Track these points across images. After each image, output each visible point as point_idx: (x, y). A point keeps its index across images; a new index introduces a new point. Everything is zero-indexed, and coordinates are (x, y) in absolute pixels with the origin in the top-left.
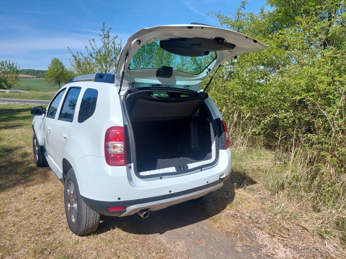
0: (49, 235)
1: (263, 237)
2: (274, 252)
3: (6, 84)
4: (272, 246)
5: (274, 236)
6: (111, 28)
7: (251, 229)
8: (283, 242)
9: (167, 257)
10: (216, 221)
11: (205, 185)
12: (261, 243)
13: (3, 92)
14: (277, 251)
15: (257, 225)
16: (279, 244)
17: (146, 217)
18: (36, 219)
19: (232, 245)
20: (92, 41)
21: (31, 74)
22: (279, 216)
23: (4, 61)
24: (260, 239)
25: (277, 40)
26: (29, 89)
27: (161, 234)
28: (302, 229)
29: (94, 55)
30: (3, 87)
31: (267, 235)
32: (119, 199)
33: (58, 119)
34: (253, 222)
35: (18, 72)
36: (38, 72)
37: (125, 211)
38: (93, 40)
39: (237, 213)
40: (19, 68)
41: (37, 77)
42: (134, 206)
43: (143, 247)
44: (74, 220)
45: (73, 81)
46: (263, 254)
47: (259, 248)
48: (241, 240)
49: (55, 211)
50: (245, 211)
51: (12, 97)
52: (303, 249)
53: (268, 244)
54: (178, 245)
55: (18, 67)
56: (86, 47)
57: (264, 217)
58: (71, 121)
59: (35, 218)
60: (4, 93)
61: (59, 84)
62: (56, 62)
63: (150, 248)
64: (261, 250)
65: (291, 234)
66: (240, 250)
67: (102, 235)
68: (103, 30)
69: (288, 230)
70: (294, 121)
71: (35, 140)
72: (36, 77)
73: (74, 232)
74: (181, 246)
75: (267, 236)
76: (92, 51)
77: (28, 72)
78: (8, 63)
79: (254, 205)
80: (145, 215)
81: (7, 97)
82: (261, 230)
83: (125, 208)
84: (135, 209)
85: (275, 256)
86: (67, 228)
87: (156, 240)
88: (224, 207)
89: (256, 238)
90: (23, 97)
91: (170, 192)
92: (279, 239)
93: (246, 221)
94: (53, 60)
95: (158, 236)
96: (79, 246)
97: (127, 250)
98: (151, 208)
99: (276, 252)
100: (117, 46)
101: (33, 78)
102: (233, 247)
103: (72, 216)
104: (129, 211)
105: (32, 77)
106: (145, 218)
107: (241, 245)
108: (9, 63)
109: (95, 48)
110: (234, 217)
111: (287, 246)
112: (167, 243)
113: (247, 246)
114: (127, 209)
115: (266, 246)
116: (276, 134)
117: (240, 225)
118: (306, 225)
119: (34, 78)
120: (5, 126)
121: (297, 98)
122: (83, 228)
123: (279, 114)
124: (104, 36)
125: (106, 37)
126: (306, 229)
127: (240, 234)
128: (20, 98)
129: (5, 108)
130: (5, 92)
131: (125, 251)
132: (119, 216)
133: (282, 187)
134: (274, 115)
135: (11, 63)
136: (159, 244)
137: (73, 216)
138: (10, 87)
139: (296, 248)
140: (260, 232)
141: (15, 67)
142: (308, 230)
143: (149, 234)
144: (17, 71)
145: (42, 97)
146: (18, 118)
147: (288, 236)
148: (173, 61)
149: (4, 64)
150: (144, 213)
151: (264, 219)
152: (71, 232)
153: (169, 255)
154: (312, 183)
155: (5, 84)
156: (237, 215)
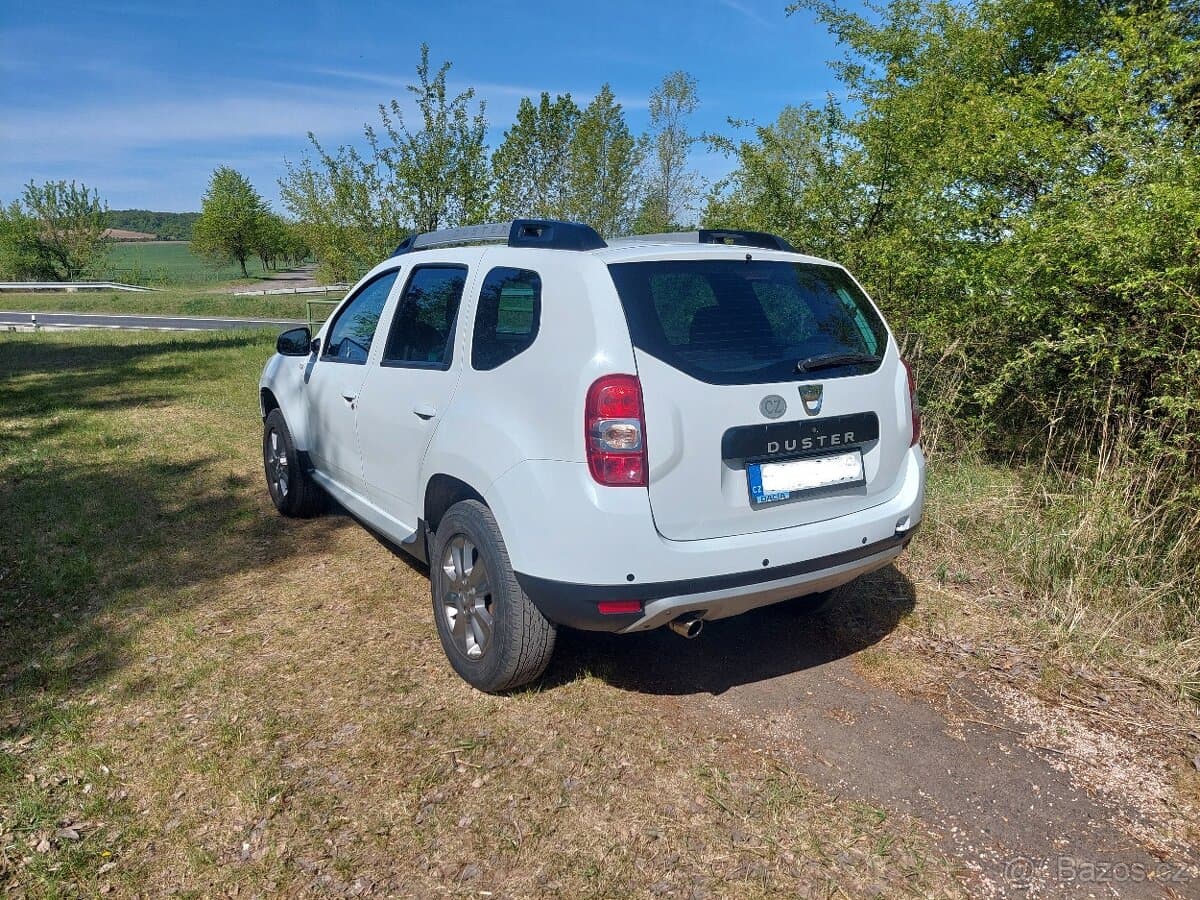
0: (407, 692)
1: (1023, 707)
2: (1062, 743)
3: (65, 264)
4: (1053, 727)
5: (1055, 703)
6: (448, 65)
7: (984, 685)
8: (1085, 717)
9: (753, 749)
10: (873, 663)
11: (857, 549)
12: (1018, 719)
13: (56, 290)
14: (1070, 739)
15: (1000, 675)
16: (1076, 723)
17: (695, 636)
18: (348, 653)
19: (933, 723)
20: (389, 110)
21: (136, 228)
22: (1065, 650)
23: (57, 183)
24: (1016, 710)
25: (1038, 94)
26: (142, 280)
27: (717, 694)
28: (1140, 685)
29: (396, 159)
30: (56, 274)
31: (1036, 701)
32: (631, 577)
33: (382, 364)
34: (988, 668)
35: (102, 220)
36: (160, 219)
37: (642, 615)
38: (395, 105)
39: (933, 644)
40: (106, 208)
41: (159, 238)
42: (665, 600)
43: (677, 726)
44: (474, 649)
45: (416, 245)
46: (1031, 745)
47: (1016, 732)
48: (960, 712)
49: (394, 633)
50: (959, 637)
51: (89, 308)
52: (1148, 736)
53: (1042, 723)
54: (774, 722)
55: (101, 204)
56: (370, 133)
57: (1017, 655)
58: (446, 367)
59: (344, 651)
60: (58, 294)
61: (242, 261)
62: (230, 184)
63: (697, 728)
64: (1024, 737)
65: (1108, 698)
66: (961, 737)
67: (556, 693)
68: (423, 72)
69: (1097, 686)
70: (1104, 364)
71: (274, 437)
72: (154, 237)
73: (474, 684)
74: (783, 725)
75: (1036, 703)
76: (390, 144)
77: (130, 220)
78: (68, 190)
79: (980, 623)
80: (692, 630)
81: (71, 307)
82: (1013, 687)
83: (642, 606)
84: (670, 609)
85: (1068, 752)
86: (450, 676)
87: (708, 709)
88: (890, 626)
89: (1003, 707)
90: (125, 308)
91: (766, 562)
92: (1073, 711)
93: (966, 664)
94: (216, 174)
95: (707, 699)
96: (500, 718)
97: (637, 730)
98: (707, 610)
99: (1069, 743)
100: (470, 124)
101: (144, 240)
102: (938, 729)
103: (468, 640)
104: (653, 615)
105: (140, 235)
106: (691, 637)
107: (962, 724)
108: (73, 191)
109: (402, 134)
110: (925, 653)
111: (1099, 727)
112: (743, 718)
113: (980, 727)
114: (647, 607)
115: (1036, 727)
116: (1040, 406)
117: (948, 675)
118: (1153, 674)
119: (148, 239)
120: (118, 398)
121: (1124, 287)
122: (511, 669)
123: (1062, 339)
124: (426, 92)
125: (432, 96)
126: (1151, 682)
127: (952, 697)
128: (116, 309)
129: (89, 342)
130: (64, 290)
131: (631, 732)
132: (621, 632)
133: (1066, 569)
134: (1046, 342)
135: (78, 189)
136: (718, 719)
137: (471, 640)
138: (76, 273)
139: (1126, 733)
140: (1012, 693)
141: (90, 204)
142: (1158, 686)
143: (682, 693)
144: (100, 215)
145: (189, 305)
146: (150, 375)
147: (1097, 703)
148: (635, 172)
149: (54, 194)
150: (691, 624)
151: (1018, 660)
152: (464, 686)
153: (755, 746)
154: (1162, 555)
155: (60, 264)
156: (933, 648)
